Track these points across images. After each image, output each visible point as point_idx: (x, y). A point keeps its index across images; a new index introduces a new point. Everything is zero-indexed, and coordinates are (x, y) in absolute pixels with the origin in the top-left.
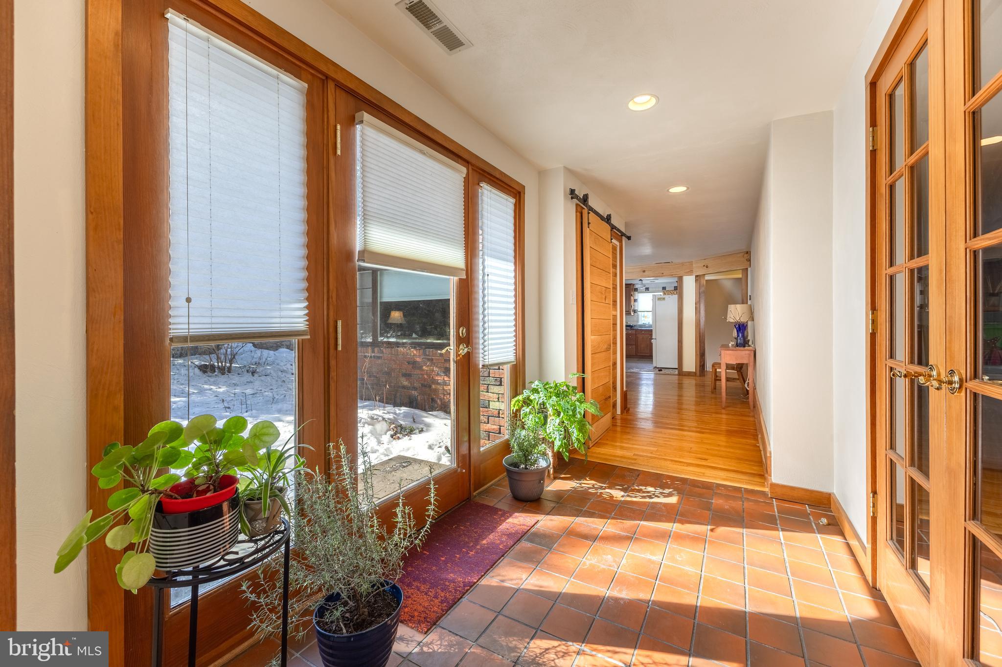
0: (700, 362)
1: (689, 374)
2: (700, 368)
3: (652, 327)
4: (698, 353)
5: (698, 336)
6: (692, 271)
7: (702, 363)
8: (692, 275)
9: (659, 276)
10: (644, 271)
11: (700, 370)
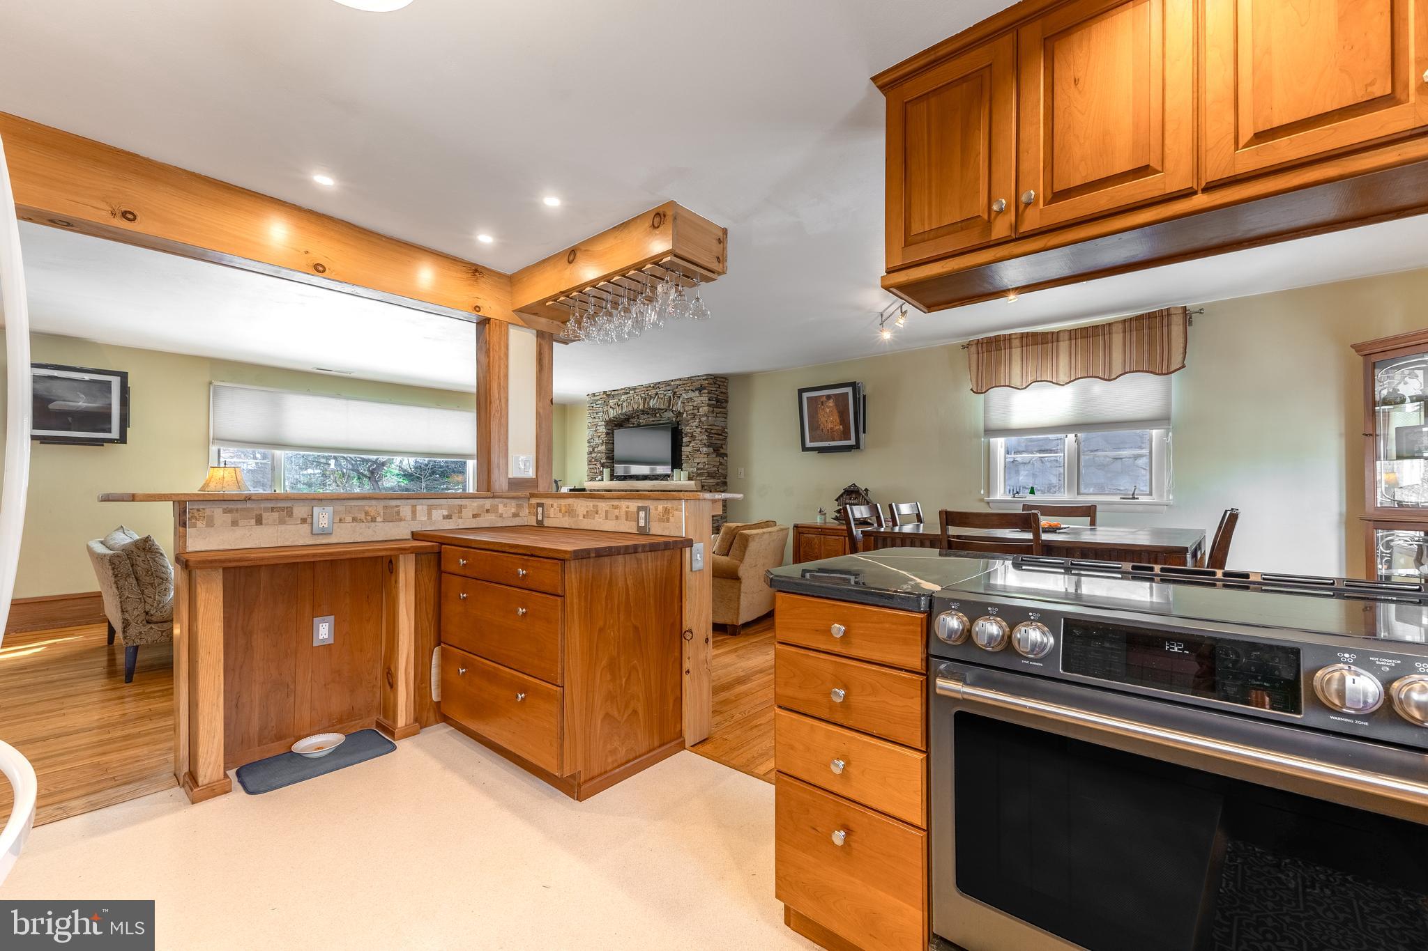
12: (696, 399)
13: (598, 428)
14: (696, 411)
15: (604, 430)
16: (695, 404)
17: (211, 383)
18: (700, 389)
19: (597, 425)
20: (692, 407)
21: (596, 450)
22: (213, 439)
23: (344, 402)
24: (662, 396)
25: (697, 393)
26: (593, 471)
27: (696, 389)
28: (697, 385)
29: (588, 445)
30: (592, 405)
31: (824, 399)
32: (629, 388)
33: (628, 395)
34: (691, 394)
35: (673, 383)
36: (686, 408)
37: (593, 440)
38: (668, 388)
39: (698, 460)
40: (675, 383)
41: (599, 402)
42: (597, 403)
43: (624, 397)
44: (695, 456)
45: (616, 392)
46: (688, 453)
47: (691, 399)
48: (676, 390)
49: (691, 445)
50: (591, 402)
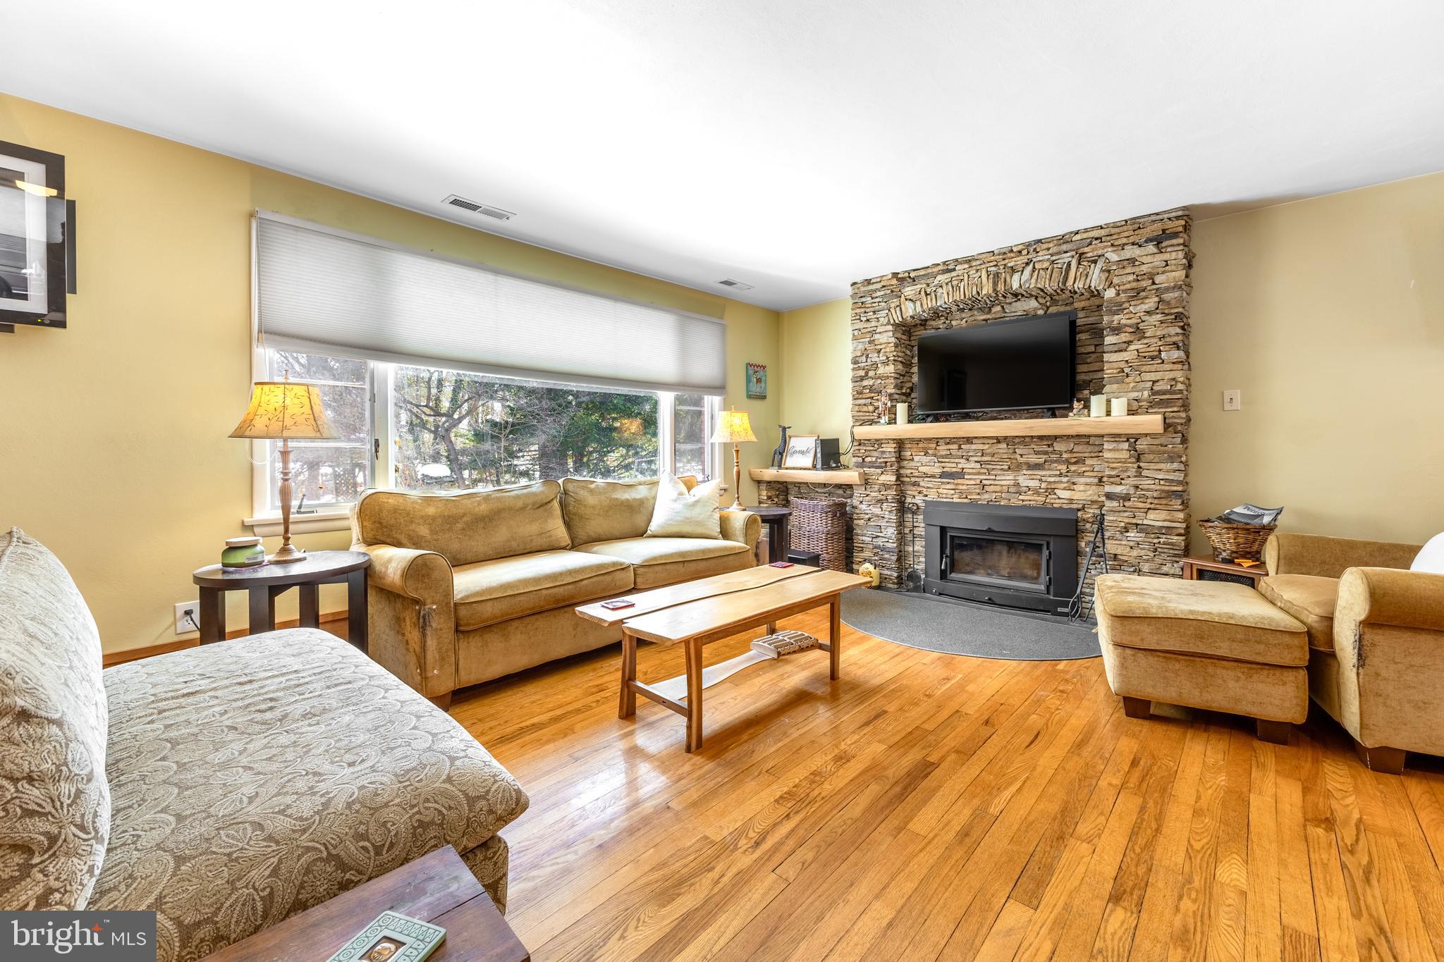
12: (1145, 260)
13: (876, 336)
14: (1145, 283)
15: (893, 340)
16: (1145, 268)
17: (252, 215)
18: (1158, 241)
19: (873, 332)
20: (1131, 278)
21: (871, 374)
22: (260, 331)
23: (490, 277)
24: (1046, 265)
25: (1151, 248)
26: (865, 409)
27: (1148, 240)
28: (1156, 229)
29: (852, 366)
30: (863, 300)
32: (956, 260)
33: (954, 274)
34: (1130, 252)
35: (1078, 237)
36: (1116, 281)
37: (864, 359)
38: (1064, 247)
39: (1153, 376)
40: (1085, 236)
41: (878, 294)
42: (874, 295)
43: (942, 278)
44: (1144, 369)
45: (922, 272)
46: (1123, 365)
47: (1132, 261)
48: (1086, 250)
49: (1132, 347)
50: (860, 295)
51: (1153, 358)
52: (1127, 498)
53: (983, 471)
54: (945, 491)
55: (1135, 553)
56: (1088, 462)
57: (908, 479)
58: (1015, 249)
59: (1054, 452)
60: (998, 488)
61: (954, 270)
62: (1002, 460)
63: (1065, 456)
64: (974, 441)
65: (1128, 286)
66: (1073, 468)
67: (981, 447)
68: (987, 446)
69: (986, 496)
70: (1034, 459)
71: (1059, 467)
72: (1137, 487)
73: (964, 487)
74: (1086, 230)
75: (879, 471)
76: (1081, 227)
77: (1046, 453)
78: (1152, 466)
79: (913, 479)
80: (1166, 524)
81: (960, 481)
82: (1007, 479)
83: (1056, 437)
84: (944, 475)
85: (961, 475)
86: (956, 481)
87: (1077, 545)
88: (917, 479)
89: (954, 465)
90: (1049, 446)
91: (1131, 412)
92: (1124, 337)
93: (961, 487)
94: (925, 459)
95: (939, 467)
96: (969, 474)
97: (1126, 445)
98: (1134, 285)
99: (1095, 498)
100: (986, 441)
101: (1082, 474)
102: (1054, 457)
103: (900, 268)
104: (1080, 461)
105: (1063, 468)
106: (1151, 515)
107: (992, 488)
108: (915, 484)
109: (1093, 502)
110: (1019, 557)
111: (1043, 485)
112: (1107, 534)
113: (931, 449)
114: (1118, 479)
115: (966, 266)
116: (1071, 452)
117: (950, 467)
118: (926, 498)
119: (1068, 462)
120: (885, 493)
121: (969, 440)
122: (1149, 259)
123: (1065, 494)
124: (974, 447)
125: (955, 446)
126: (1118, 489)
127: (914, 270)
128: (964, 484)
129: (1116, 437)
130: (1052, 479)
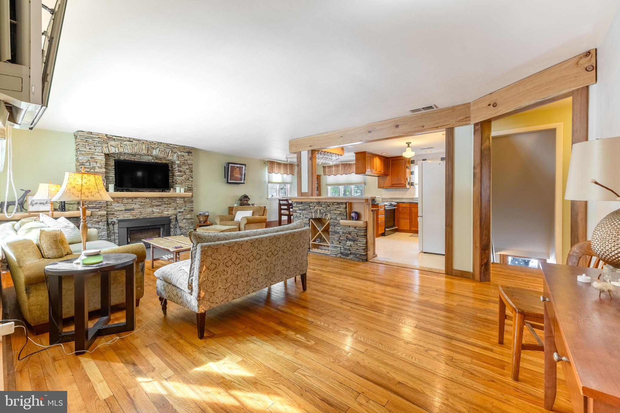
0: (482, 260)
1: (463, 275)
2: (481, 268)
3: (417, 201)
4: (478, 245)
5: (478, 217)
6: (469, 117)
7: (485, 260)
8: (468, 124)
9: (418, 131)
10: (397, 126)
11: (481, 273)
14: (186, 162)
15: (104, 159)
16: (185, 158)
20: (183, 160)
24: (163, 150)
25: (187, 154)
27: (187, 152)
28: (188, 150)
31: (236, 167)
32: (134, 139)
34: (183, 154)
35: (171, 146)
36: (180, 159)
37: (88, 164)
38: (168, 147)
39: (188, 184)
40: (173, 146)
41: (96, 139)
42: (94, 139)
43: (128, 143)
44: (186, 182)
45: (119, 138)
46: (182, 180)
47: (183, 156)
48: (173, 149)
49: (183, 176)
50: (85, 137)
51: (188, 179)
52: (183, 212)
53: (141, 208)
54: (127, 215)
55: (185, 225)
56: (172, 204)
57: (110, 212)
58: (154, 143)
59: (163, 201)
60: (147, 213)
61: (132, 142)
62: (148, 204)
63: (166, 202)
64: (138, 198)
65: (182, 162)
66: (168, 206)
67: (141, 200)
68: (143, 200)
69: (142, 216)
70: (158, 204)
71: (165, 205)
72: (185, 209)
73: (134, 214)
74: (174, 145)
75: (98, 210)
76: (173, 143)
77: (161, 202)
78: (188, 204)
79: (112, 212)
80: (191, 217)
81: (132, 211)
82: (150, 210)
83: (164, 197)
84: (126, 210)
85: (133, 209)
86: (131, 212)
87: (170, 226)
88: (114, 212)
89: (130, 206)
90: (162, 200)
91: (185, 192)
92: (182, 174)
93: (133, 214)
94: (118, 205)
95: (124, 207)
96: (136, 209)
97: (183, 200)
98: (184, 162)
99: (174, 213)
100: (142, 198)
101: (170, 207)
102: (164, 203)
103: (110, 133)
104: (170, 204)
105: (166, 206)
106: (188, 216)
107: (145, 213)
108: (113, 214)
109: (173, 214)
110: (154, 232)
111: (160, 211)
112: (179, 222)
113: (120, 201)
114: (180, 208)
115: (138, 142)
116: (168, 201)
117: (128, 207)
118: (118, 219)
119: (167, 204)
120: (101, 218)
121: (136, 198)
122: (186, 156)
123: (166, 213)
124: (138, 200)
125: (131, 200)
126: (181, 210)
127: (115, 136)
128: (134, 212)
129: (181, 198)
130: (163, 209)
